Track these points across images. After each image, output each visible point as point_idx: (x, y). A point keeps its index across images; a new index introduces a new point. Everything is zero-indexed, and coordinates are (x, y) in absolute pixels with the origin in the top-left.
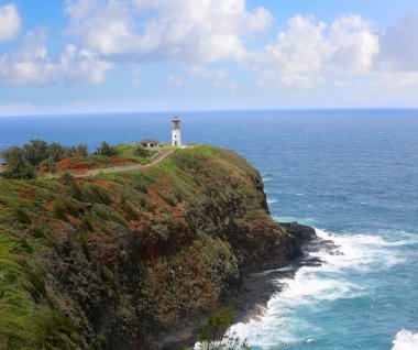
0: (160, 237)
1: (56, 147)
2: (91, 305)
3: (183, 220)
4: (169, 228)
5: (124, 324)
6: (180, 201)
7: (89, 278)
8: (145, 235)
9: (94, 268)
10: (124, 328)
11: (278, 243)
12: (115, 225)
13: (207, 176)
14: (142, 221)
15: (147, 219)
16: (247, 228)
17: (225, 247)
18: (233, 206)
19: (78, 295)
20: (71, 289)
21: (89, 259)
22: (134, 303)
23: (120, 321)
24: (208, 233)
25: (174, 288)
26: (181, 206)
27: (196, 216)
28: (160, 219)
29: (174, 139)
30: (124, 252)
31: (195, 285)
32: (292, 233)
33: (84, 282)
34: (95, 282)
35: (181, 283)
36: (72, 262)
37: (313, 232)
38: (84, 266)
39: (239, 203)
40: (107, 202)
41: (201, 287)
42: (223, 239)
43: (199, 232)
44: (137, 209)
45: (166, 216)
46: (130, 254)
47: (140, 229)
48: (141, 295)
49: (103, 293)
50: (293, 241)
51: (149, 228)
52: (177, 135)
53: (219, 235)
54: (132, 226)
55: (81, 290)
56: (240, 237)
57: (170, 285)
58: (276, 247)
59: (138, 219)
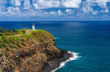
0: (27, 53)
2: (7, 70)
3: (33, 48)
4: (29, 50)
6: (32, 44)
7: (7, 63)
8: (23, 52)
9: (9, 60)
11: (57, 54)
12: (15, 49)
15: (24, 48)
16: (50, 50)
17: (44, 55)
18: (46, 45)
21: (7, 58)
24: (39, 52)
27: (36, 47)
28: (27, 48)
29: (33, 28)
30: (17, 56)
32: (62, 52)
34: (9, 64)
35: (32, 64)
37: (67, 51)
43: (37, 51)
44: (21, 45)
45: (29, 47)
46: (19, 57)
47: (22, 50)
48: (22, 67)
49: (11, 67)
50: (61, 54)
51: (24, 50)
52: (34, 27)
53: (43, 52)
54: (20, 50)
55: (5, 66)
56: (48, 52)
57: (29, 65)
58: (57, 55)
59: (21, 48)
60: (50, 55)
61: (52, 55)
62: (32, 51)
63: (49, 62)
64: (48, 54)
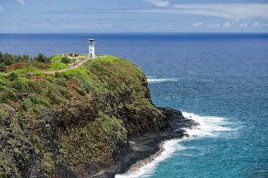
0: (73, 116)
1: (8, 56)
2: (23, 160)
3: (89, 105)
4: (80, 110)
5: (46, 172)
6: (88, 92)
7: (22, 142)
8: (63, 113)
9: (26, 135)
10: (45, 174)
11: (155, 120)
12: (42, 107)
13: (110, 76)
14: (62, 105)
15: (65, 104)
16: (135, 110)
17: (118, 122)
18: (126, 96)
19: (14, 153)
20: (9, 149)
21: (22, 129)
22: (54, 158)
23: (43, 170)
24: (106, 114)
25: (82, 149)
26: (89, 96)
27: (99, 102)
28: (74, 104)
29: (90, 52)
30: (48, 125)
31: (96, 147)
32: (166, 115)
33: (19, 144)
34: (26, 144)
35: (87, 146)
36: (11, 131)
37: (180, 114)
38: (19, 133)
39: (129, 94)
40: (39, 92)
41: (100, 148)
42: (117, 118)
43: (100, 113)
44: (59, 97)
45: (78, 102)
46: (52, 127)
47: (60, 110)
48: (59, 153)
49: (31, 152)
50: (165, 120)
51: (66, 110)
52: (92, 49)
53: (115, 115)
54: (55, 108)
55: (16, 150)
56: (130, 116)
57: (79, 147)
58: (153, 123)
59: (58, 104)
60: (135, 124)
61: (140, 123)
62: (86, 111)
63: (131, 142)
64: (129, 119)
